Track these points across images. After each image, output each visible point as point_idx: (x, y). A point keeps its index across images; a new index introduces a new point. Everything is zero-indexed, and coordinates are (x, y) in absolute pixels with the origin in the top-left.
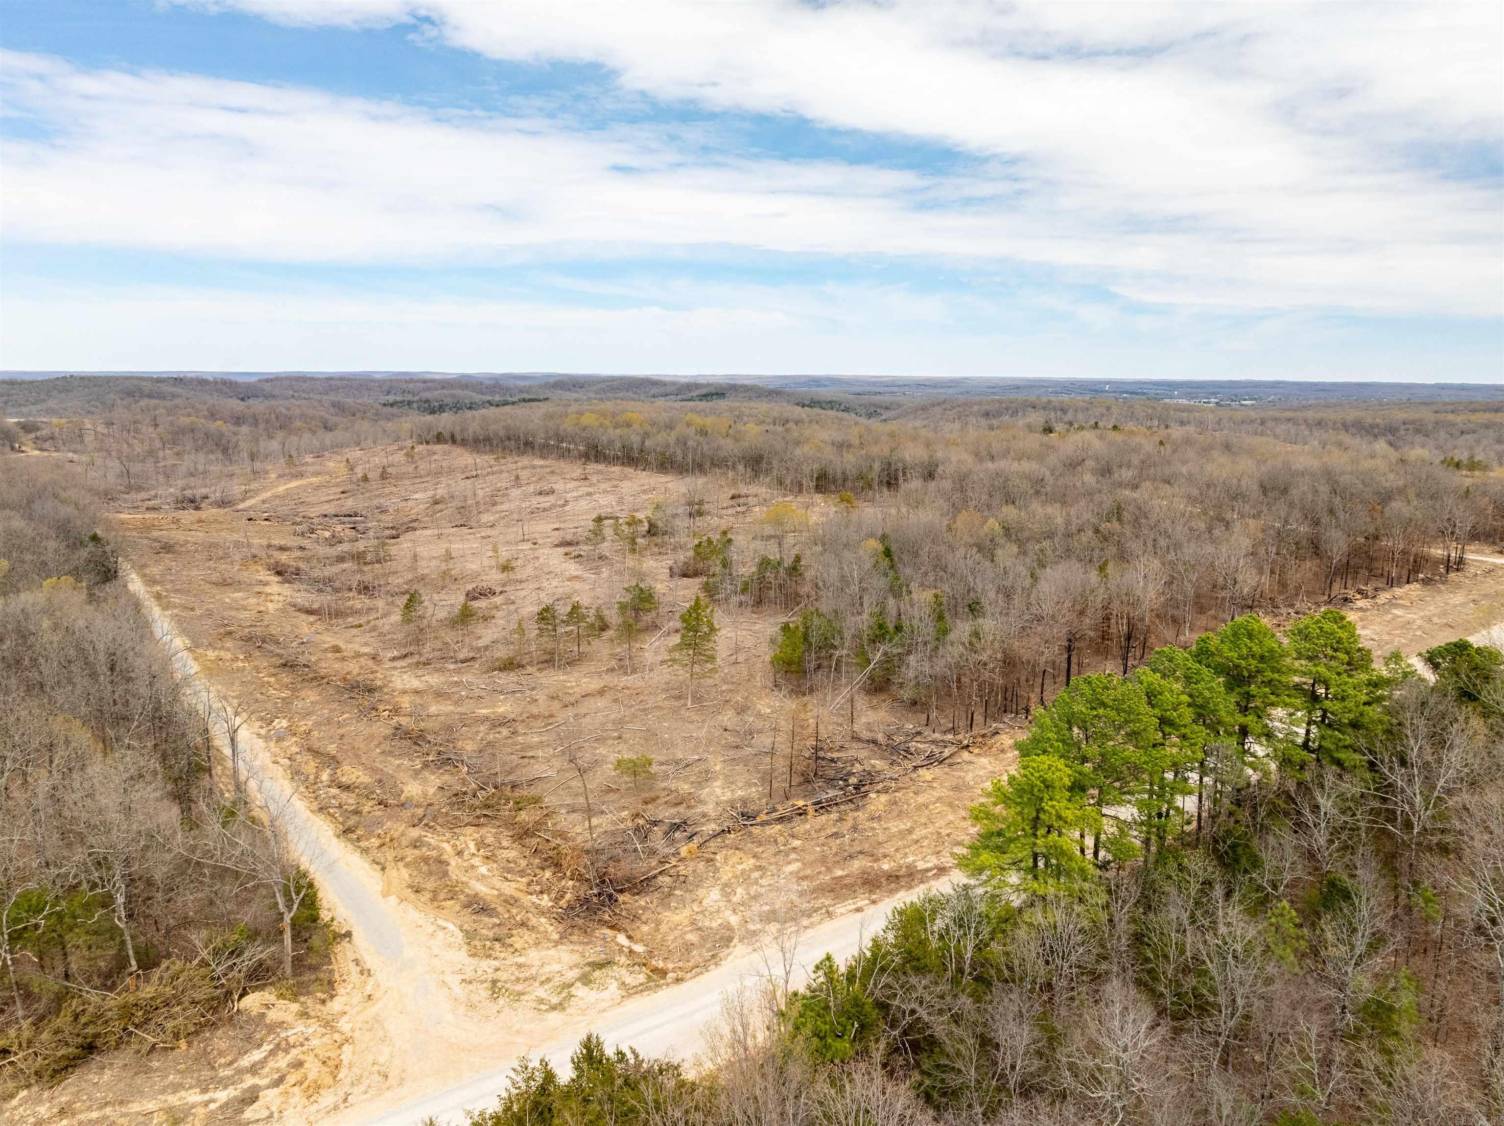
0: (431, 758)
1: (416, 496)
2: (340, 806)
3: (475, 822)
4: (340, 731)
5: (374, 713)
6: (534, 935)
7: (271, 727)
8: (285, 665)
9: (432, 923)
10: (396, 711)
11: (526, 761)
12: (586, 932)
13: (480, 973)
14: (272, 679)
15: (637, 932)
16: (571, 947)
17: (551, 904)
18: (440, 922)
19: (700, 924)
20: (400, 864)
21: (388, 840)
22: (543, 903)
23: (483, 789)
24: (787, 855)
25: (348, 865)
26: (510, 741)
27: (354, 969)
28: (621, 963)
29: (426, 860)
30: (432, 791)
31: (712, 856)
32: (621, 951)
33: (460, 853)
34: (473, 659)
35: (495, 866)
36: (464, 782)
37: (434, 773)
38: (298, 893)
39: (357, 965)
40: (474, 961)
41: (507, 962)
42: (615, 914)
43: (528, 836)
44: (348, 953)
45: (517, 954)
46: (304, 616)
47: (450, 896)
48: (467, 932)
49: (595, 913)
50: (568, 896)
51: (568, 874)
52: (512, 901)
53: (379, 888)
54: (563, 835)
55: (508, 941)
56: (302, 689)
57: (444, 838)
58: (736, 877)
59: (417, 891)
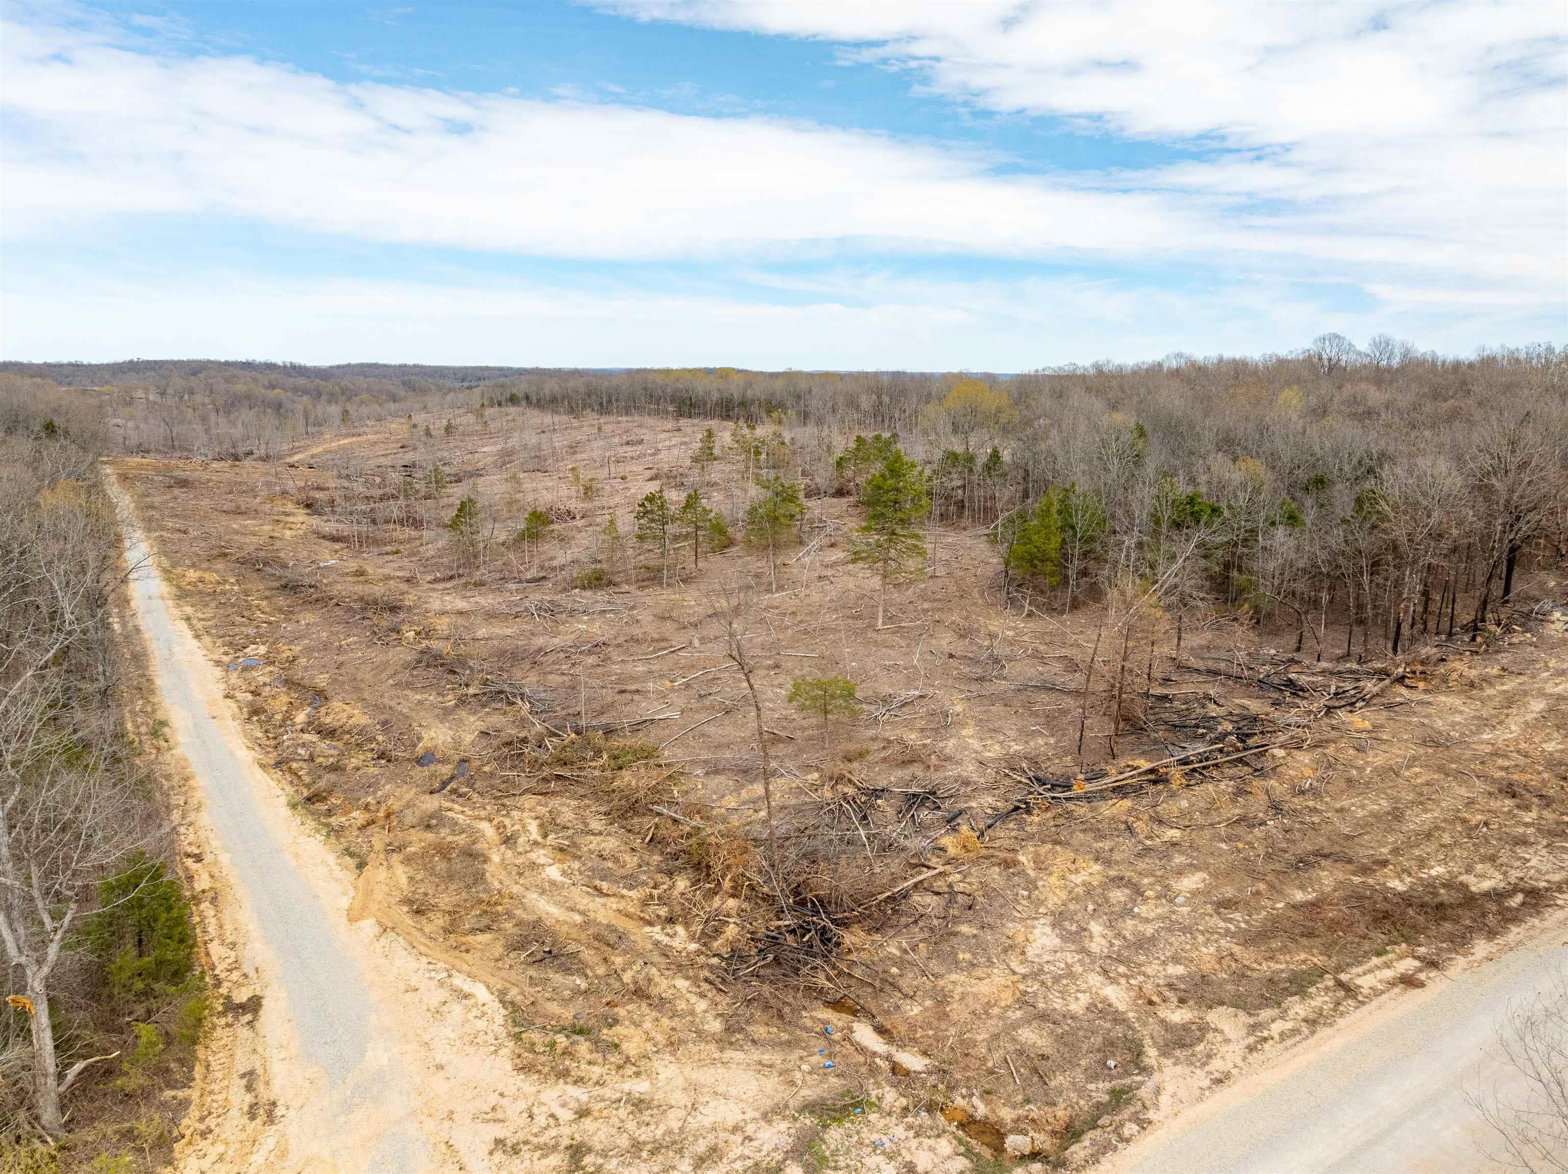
0: (472, 691)
1: (485, 449)
2: (312, 759)
3: (542, 787)
4: (341, 658)
5: (394, 636)
6: (665, 1021)
7: (240, 654)
8: (285, 587)
9: (441, 984)
10: (426, 633)
11: (628, 696)
12: (781, 1017)
13: (541, 1120)
14: (264, 603)
15: (897, 1018)
16: (756, 1055)
17: (693, 947)
18: (458, 981)
19: (1041, 1005)
20: (396, 858)
21: (381, 814)
22: (676, 943)
23: (556, 735)
24: (1166, 856)
25: (297, 856)
26: (599, 670)
27: (239, 1098)
28: (886, 1105)
29: (443, 850)
30: (468, 738)
31: (1009, 855)
32: (874, 1071)
33: (509, 840)
34: (544, 578)
35: (576, 865)
36: (523, 723)
37: (475, 713)
38: (57, 916)
39: (249, 1088)
40: (528, 1085)
41: (607, 1092)
42: (840, 974)
43: (637, 813)
44: (239, 1053)
45: (630, 1070)
46: (327, 543)
47: (485, 921)
48: (513, 1007)
49: (796, 971)
50: (731, 931)
51: (727, 884)
52: (612, 939)
53: (345, 902)
54: (701, 810)
55: (606, 1034)
56: (299, 612)
57: (483, 813)
58: (1077, 899)
59: (418, 912)
